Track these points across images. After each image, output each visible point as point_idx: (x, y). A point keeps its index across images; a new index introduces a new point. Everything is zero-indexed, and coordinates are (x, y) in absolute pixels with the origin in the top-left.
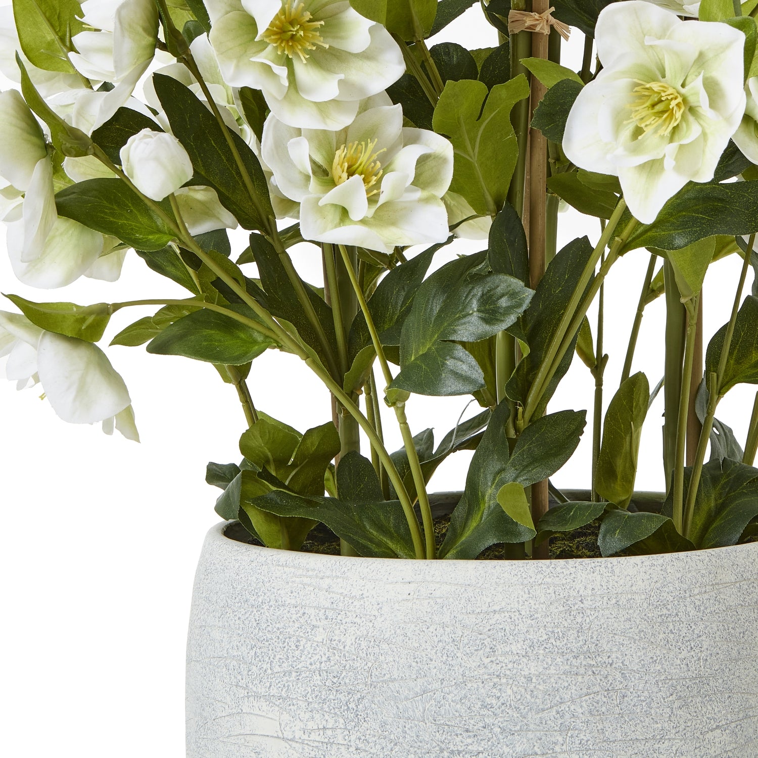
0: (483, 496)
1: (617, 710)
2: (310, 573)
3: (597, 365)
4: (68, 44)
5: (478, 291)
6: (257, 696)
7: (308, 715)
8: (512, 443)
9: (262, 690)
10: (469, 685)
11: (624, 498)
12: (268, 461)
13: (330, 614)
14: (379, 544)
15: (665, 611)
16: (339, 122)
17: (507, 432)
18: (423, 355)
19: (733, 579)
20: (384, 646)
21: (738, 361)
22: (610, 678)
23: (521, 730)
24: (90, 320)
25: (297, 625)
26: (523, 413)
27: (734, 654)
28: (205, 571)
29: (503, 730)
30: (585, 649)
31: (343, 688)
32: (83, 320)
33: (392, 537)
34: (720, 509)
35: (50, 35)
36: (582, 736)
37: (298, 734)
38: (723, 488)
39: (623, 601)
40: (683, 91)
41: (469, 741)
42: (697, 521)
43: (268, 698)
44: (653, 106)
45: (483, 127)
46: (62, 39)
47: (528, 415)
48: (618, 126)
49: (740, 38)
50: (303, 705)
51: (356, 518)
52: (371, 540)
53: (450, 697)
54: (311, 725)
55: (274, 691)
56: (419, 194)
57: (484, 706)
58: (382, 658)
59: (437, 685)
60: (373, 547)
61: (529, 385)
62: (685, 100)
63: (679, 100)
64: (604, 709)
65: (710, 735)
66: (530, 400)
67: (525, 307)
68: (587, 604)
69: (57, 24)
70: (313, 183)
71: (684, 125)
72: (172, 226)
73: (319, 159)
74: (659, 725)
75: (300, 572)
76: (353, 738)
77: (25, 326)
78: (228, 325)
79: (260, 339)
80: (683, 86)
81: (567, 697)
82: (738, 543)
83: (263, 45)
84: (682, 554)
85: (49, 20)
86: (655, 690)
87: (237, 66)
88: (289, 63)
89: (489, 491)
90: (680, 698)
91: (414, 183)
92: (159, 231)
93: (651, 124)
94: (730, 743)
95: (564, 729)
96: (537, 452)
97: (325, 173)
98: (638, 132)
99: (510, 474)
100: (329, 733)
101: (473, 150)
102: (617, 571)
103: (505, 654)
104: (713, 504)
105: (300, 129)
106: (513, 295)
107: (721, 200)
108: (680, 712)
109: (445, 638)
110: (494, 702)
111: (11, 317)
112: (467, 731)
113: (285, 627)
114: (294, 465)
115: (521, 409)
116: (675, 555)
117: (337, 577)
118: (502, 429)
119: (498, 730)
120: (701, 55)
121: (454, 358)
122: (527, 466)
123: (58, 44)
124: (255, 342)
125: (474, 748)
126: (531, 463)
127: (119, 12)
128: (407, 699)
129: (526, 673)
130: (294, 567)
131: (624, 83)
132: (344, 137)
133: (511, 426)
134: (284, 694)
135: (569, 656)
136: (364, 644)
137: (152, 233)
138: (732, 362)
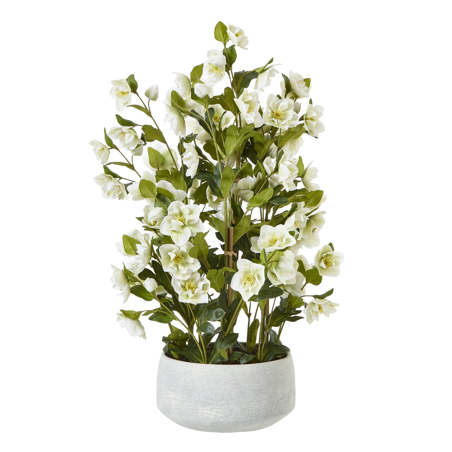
0: (217, 350)
1: (243, 396)
2: (181, 365)
3: (249, 315)
4: (134, 249)
5: (215, 311)
6: (170, 390)
7: (180, 395)
8: (223, 340)
9: (171, 389)
10: (212, 390)
11: (253, 345)
12: (174, 340)
13: (185, 374)
14: (196, 359)
15: (253, 376)
16: (187, 277)
17: (222, 337)
18: (203, 324)
19: (269, 369)
20: (196, 381)
21: (273, 322)
22: (241, 389)
23: (223, 400)
24: (137, 314)
25: (178, 376)
26: (226, 333)
27: (268, 385)
28: (161, 362)
29: (219, 400)
30: (236, 383)
31: (187, 389)
32: (136, 314)
33: (199, 358)
34: (268, 353)
35: (131, 247)
36: (235, 401)
37: (178, 398)
38: (270, 348)
39: (244, 374)
40: (254, 276)
41: (212, 401)
42: (263, 355)
43: (172, 390)
44: (248, 279)
45: (217, 277)
46: (133, 248)
47: (227, 334)
48: (241, 282)
49: (264, 267)
50: (179, 392)
51: (192, 354)
52: (194, 359)
53: (208, 392)
54: (181, 397)
55: (173, 389)
56: (203, 291)
57: (215, 395)
58: (195, 384)
59: (206, 390)
60: (195, 360)
61: (227, 327)
62: (254, 278)
63: (253, 278)
64: (240, 396)
65: (262, 401)
66: (227, 331)
67: (224, 315)
68: (237, 374)
69: (132, 245)
70: (182, 290)
71: (254, 282)
72: (154, 296)
73: (183, 284)
74: (251, 399)
75: (179, 365)
76: (189, 400)
77: (124, 316)
78: (165, 315)
79: (171, 318)
80: (254, 275)
81: (232, 393)
82: (271, 361)
83: (172, 262)
84: (257, 364)
85: (130, 244)
86: (251, 392)
87: (167, 267)
88: (177, 266)
89: (219, 349)
90: (256, 394)
91: (202, 289)
92: (151, 297)
93: (247, 282)
94: (267, 403)
95: (231, 400)
96: (228, 342)
97: (184, 287)
98: (245, 283)
99: (223, 346)
100: (184, 398)
101: (215, 281)
102: (243, 367)
103: (220, 384)
104: (267, 352)
105: (179, 280)
106: (222, 312)
107: (267, 291)
108: (256, 397)
109: (208, 380)
110: (217, 394)
111: (121, 315)
112: (212, 399)
113: (176, 376)
114: (179, 341)
115: (225, 333)
116: (256, 364)
117: (186, 367)
118: (221, 337)
119: (218, 399)
120: (257, 269)
121: (210, 325)
122: (226, 345)
123: (132, 249)
124: (170, 318)
125: (213, 403)
126: (227, 344)
127: (144, 252)
128: (200, 392)
129: (224, 388)
130: (178, 364)
131: (242, 274)
132: (188, 280)
133: (223, 336)
134: (175, 390)
135: (233, 385)
136: (191, 381)
137: (150, 297)
138: (272, 321)
